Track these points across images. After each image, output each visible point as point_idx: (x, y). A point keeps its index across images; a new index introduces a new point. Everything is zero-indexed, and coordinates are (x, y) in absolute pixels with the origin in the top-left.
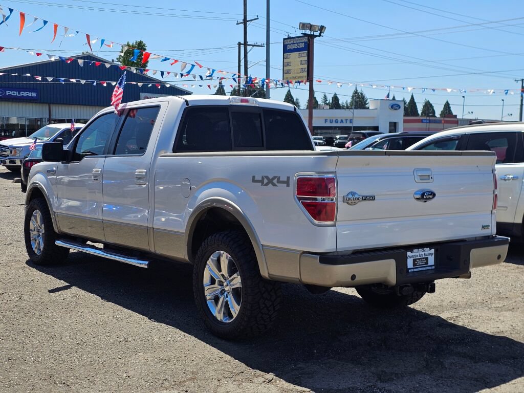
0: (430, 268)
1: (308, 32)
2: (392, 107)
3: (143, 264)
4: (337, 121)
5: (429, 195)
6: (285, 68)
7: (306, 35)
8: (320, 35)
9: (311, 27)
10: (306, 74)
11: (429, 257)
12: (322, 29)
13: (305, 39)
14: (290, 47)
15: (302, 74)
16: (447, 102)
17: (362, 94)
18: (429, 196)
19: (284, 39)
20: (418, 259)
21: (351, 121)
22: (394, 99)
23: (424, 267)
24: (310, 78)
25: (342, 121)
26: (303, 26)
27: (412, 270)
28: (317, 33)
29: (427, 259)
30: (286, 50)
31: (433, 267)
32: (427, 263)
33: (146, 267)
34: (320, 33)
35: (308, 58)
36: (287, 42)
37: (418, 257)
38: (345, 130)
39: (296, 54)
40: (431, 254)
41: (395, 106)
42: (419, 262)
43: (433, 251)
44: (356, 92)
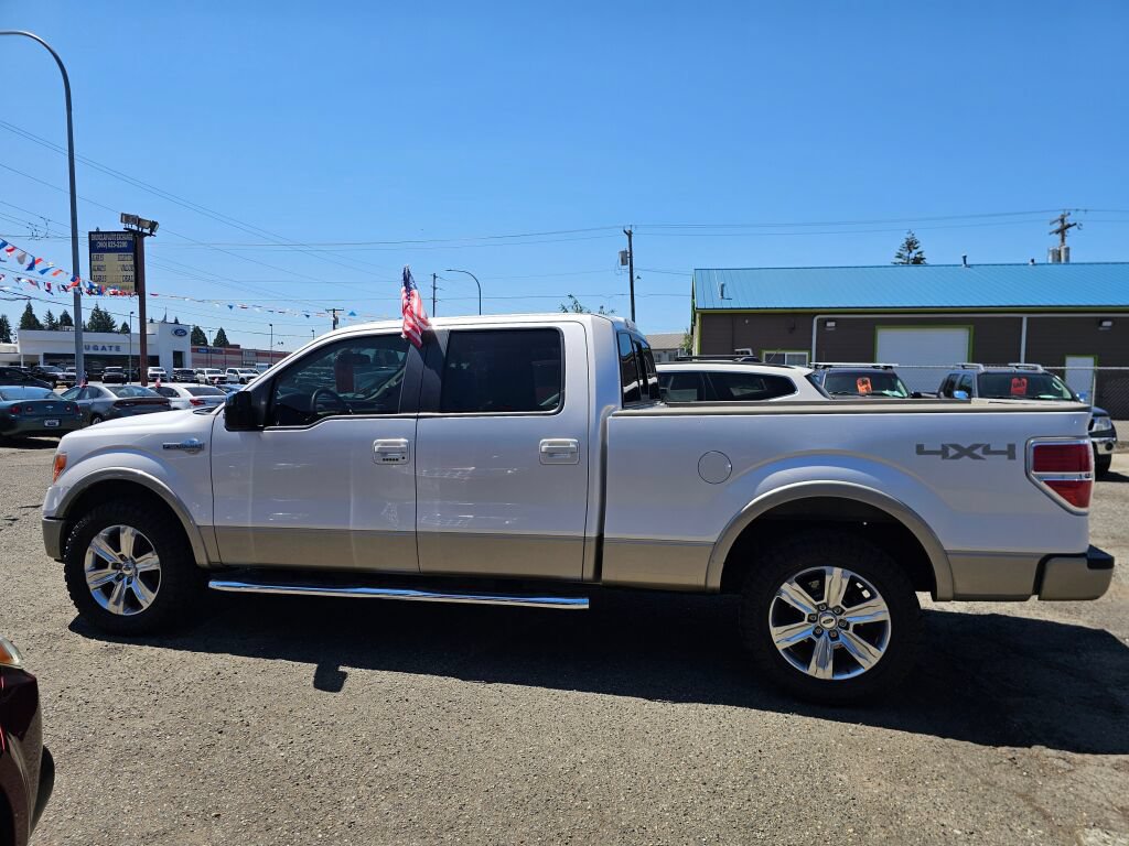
1: (135, 227)
2: (176, 332)
3: (582, 604)
4: (96, 348)
6: (94, 273)
7: (131, 231)
8: (150, 235)
9: (138, 221)
10: (133, 284)
12: (153, 226)
13: (130, 237)
14: (101, 245)
15: (126, 284)
16: (221, 330)
17: (106, 314)
19: (90, 233)
21: (118, 348)
22: (176, 322)
24: (139, 289)
25: (104, 348)
26: (127, 218)
28: (147, 231)
30: (93, 248)
33: (587, 606)
34: (151, 231)
35: (136, 262)
36: (94, 238)
38: (110, 360)
39: (114, 256)
41: (179, 331)
44: (97, 310)
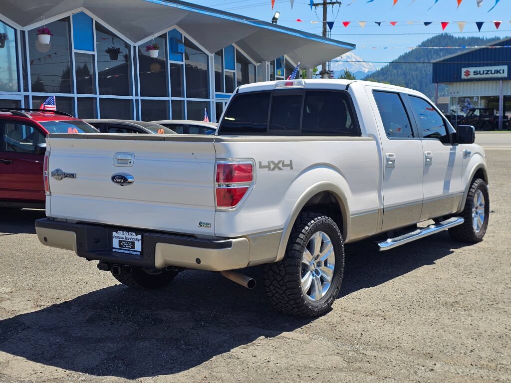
0: (135, 253)
5: (119, 178)
11: (136, 242)
18: (120, 180)
20: (124, 241)
23: (128, 250)
27: (116, 250)
29: (133, 243)
31: (139, 253)
32: (133, 247)
37: (124, 240)
40: (139, 240)
42: (125, 245)
43: (139, 237)
